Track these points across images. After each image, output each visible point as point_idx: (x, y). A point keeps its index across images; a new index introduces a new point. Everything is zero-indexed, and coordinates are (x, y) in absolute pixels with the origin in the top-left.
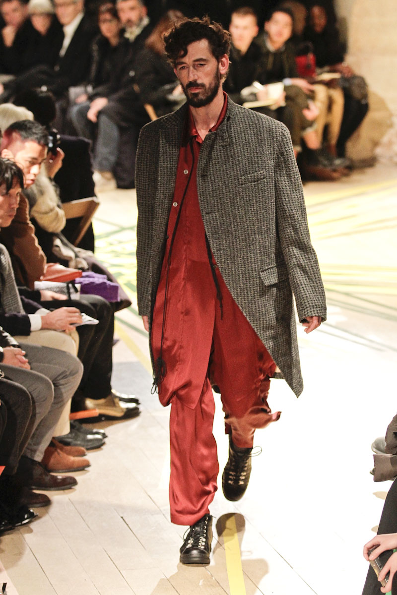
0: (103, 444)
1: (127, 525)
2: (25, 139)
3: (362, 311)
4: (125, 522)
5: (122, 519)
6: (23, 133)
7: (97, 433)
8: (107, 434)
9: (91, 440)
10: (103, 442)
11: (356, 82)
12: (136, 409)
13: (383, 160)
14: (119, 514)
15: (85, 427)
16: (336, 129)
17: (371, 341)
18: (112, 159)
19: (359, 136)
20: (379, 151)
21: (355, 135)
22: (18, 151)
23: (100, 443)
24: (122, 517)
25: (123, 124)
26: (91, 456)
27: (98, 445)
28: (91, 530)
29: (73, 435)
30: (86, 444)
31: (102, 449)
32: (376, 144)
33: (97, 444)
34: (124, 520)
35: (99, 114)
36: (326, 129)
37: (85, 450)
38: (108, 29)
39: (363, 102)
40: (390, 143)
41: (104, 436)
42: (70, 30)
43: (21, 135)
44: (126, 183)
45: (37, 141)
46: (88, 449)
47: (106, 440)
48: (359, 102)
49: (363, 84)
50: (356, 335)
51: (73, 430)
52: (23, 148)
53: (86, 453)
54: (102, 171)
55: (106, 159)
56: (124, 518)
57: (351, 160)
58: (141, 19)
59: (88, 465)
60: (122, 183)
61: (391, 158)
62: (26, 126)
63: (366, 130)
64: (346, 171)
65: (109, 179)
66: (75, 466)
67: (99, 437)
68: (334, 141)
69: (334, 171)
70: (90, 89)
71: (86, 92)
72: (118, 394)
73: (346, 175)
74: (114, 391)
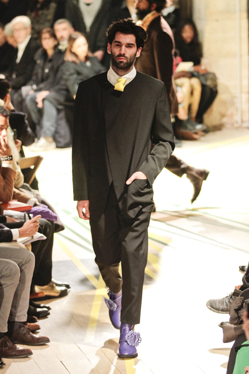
0: (49, 314)
1: (65, 366)
5: (61, 363)
7: (44, 307)
8: (51, 307)
9: (40, 312)
11: (210, 76)
12: (66, 291)
13: (227, 126)
14: (59, 360)
15: (37, 303)
16: (195, 107)
17: (221, 243)
18: (53, 129)
19: (212, 111)
20: (225, 120)
21: (209, 111)
23: (46, 314)
24: (61, 361)
25: (60, 107)
26: (40, 322)
27: (44, 315)
28: (41, 370)
30: (37, 314)
31: (47, 317)
32: (223, 116)
34: (62, 363)
35: (43, 100)
36: (190, 107)
37: (37, 318)
38: (48, 44)
39: (214, 90)
40: (232, 115)
41: (49, 308)
42: (22, 47)
44: (62, 144)
47: (50, 311)
48: (211, 89)
49: (214, 78)
50: (212, 240)
53: (38, 320)
54: (46, 137)
55: (49, 129)
56: (62, 362)
60: (59, 145)
61: (232, 125)
63: (216, 106)
64: (203, 133)
65: (51, 143)
67: (46, 309)
68: (194, 114)
69: (196, 133)
70: (35, 87)
71: (32, 89)
72: (55, 281)
73: (203, 136)
74: (53, 279)
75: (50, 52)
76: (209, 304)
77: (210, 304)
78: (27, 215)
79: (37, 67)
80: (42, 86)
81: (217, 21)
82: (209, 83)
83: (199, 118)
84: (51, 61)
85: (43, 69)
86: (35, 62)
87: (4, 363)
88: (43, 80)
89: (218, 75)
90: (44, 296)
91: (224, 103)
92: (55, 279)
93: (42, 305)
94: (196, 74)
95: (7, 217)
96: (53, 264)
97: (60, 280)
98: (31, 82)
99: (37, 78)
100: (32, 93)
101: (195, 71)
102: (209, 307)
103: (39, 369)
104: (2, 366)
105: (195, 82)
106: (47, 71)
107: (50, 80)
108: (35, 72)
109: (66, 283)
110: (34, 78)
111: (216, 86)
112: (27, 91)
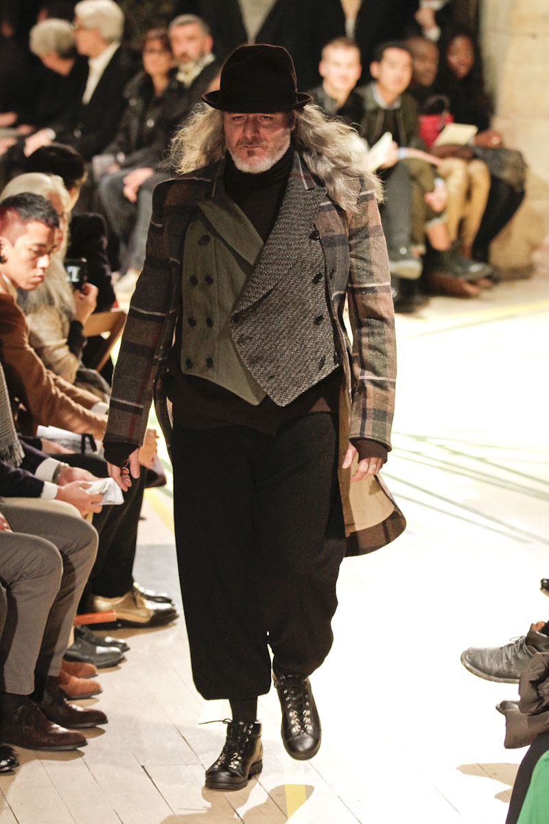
0: (123, 660)
1: (150, 778)
2: (25, 220)
3: (502, 484)
4: (147, 773)
5: (142, 770)
6: (23, 210)
7: (114, 644)
8: (129, 645)
9: (103, 655)
10: (122, 657)
11: (512, 159)
12: (172, 612)
13: (542, 270)
14: (139, 763)
15: (97, 634)
16: (474, 224)
17: (512, 528)
19: (509, 235)
20: (537, 256)
21: (503, 234)
22: (17, 236)
23: (117, 659)
24: (143, 767)
26: (103, 678)
27: (113, 662)
28: (98, 783)
29: (80, 646)
30: (97, 658)
31: (120, 668)
32: (534, 247)
33: (113, 660)
34: (145, 770)
35: (140, 189)
36: (461, 225)
37: (95, 669)
38: (155, 63)
39: (518, 189)
41: (125, 648)
42: (98, 66)
43: (20, 214)
45: (44, 220)
46: (99, 667)
47: (126, 654)
48: (511, 188)
49: (521, 166)
50: (491, 518)
51: (79, 639)
52: (25, 232)
53: (97, 673)
56: (146, 767)
57: (496, 268)
58: (202, 54)
59: (98, 691)
62: (25, 200)
63: (520, 226)
64: (485, 283)
66: (79, 691)
67: (116, 649)
68: (469, 239)
69: (473, 282)
70: (121, 157)
71: (117, 162)
72: (142, 590)
73: (488, 288)
74: (136, 585)
75: (160, 83)
76: (467, 657)
77: (470, 658)
78: (87, 439)
79: (128, 113)
80: (137, 155)
81: (534, 36)
82: (507, 174)
83: (481, 250)
84: (160, 102)
85: (142, 121)
86: (125, 104)
87: (16, 762)
88: (140, 145)
89: (529, 158)
90: (115, 620)
91: (538, 219)
92: (141, 585)
93: (109, 639)
94: (479, 152)
95: (42, 440)
96: (138, 551)
97: (151, 587)
98: (114, 146)
99: (128, 137)
100: (114, 170)
101: (478, 146)
102: (468, 665)
103: (94, 781)
104: (13, 769)
105: (479, 170)
106: (150, 123)
107: (157, 146)
108: (123, 124)
109: (164, 595)
110: (120, 137)
111: (522, 182)
112: (104, 164)
